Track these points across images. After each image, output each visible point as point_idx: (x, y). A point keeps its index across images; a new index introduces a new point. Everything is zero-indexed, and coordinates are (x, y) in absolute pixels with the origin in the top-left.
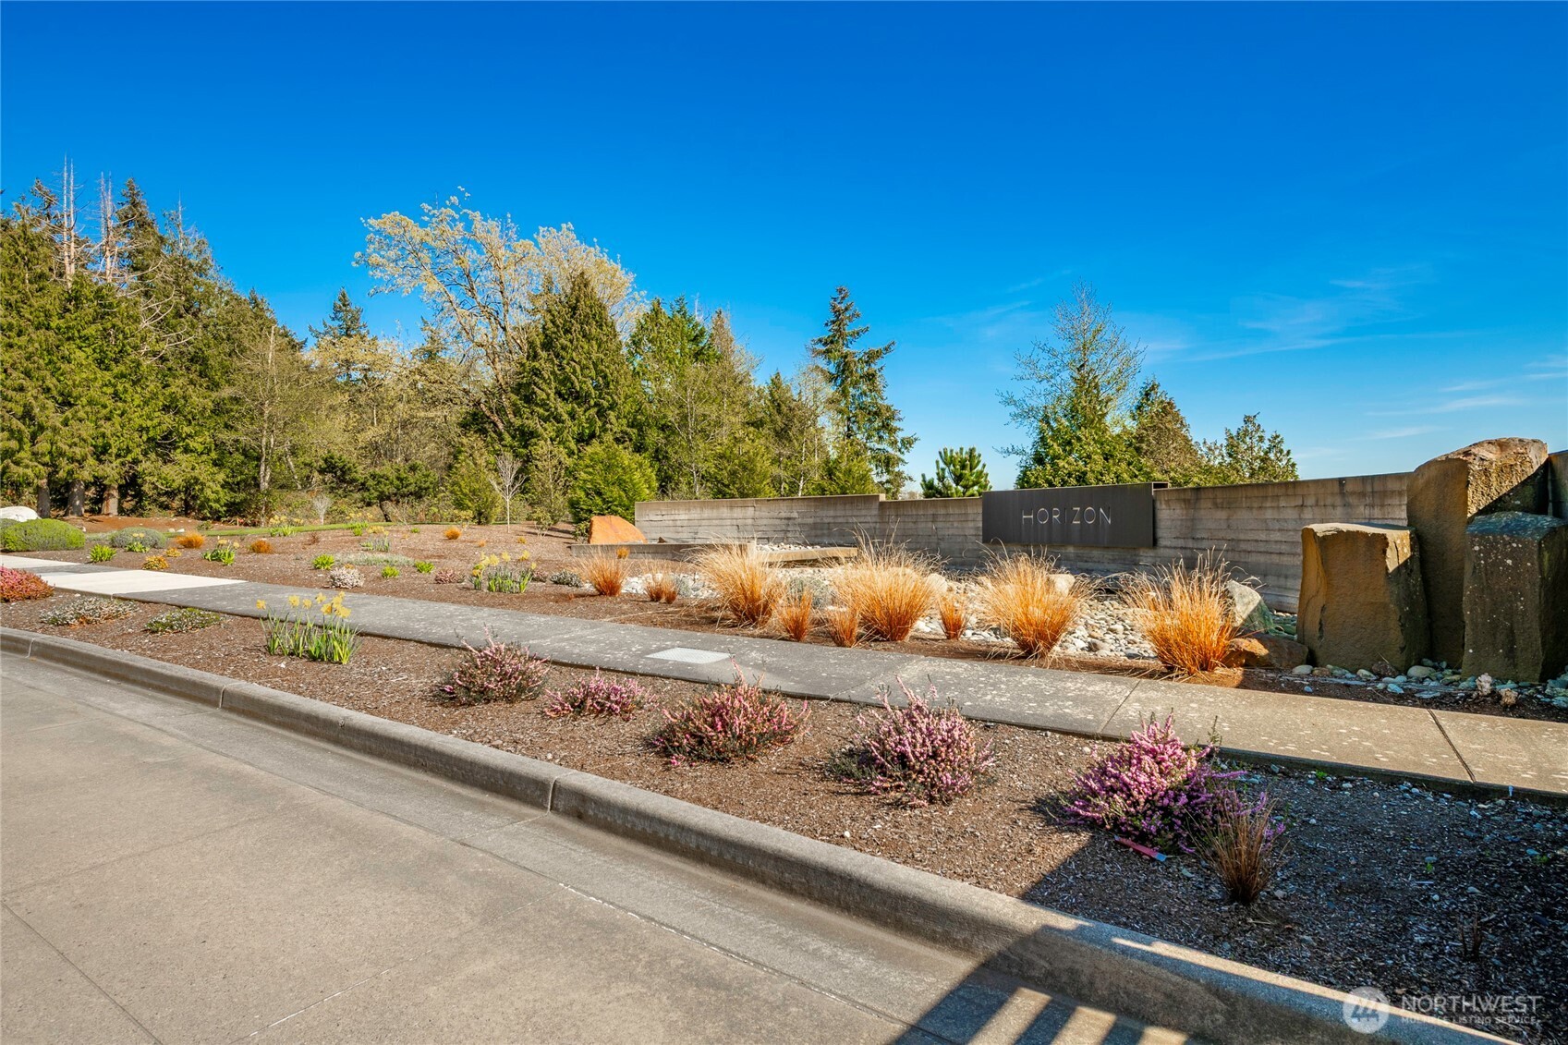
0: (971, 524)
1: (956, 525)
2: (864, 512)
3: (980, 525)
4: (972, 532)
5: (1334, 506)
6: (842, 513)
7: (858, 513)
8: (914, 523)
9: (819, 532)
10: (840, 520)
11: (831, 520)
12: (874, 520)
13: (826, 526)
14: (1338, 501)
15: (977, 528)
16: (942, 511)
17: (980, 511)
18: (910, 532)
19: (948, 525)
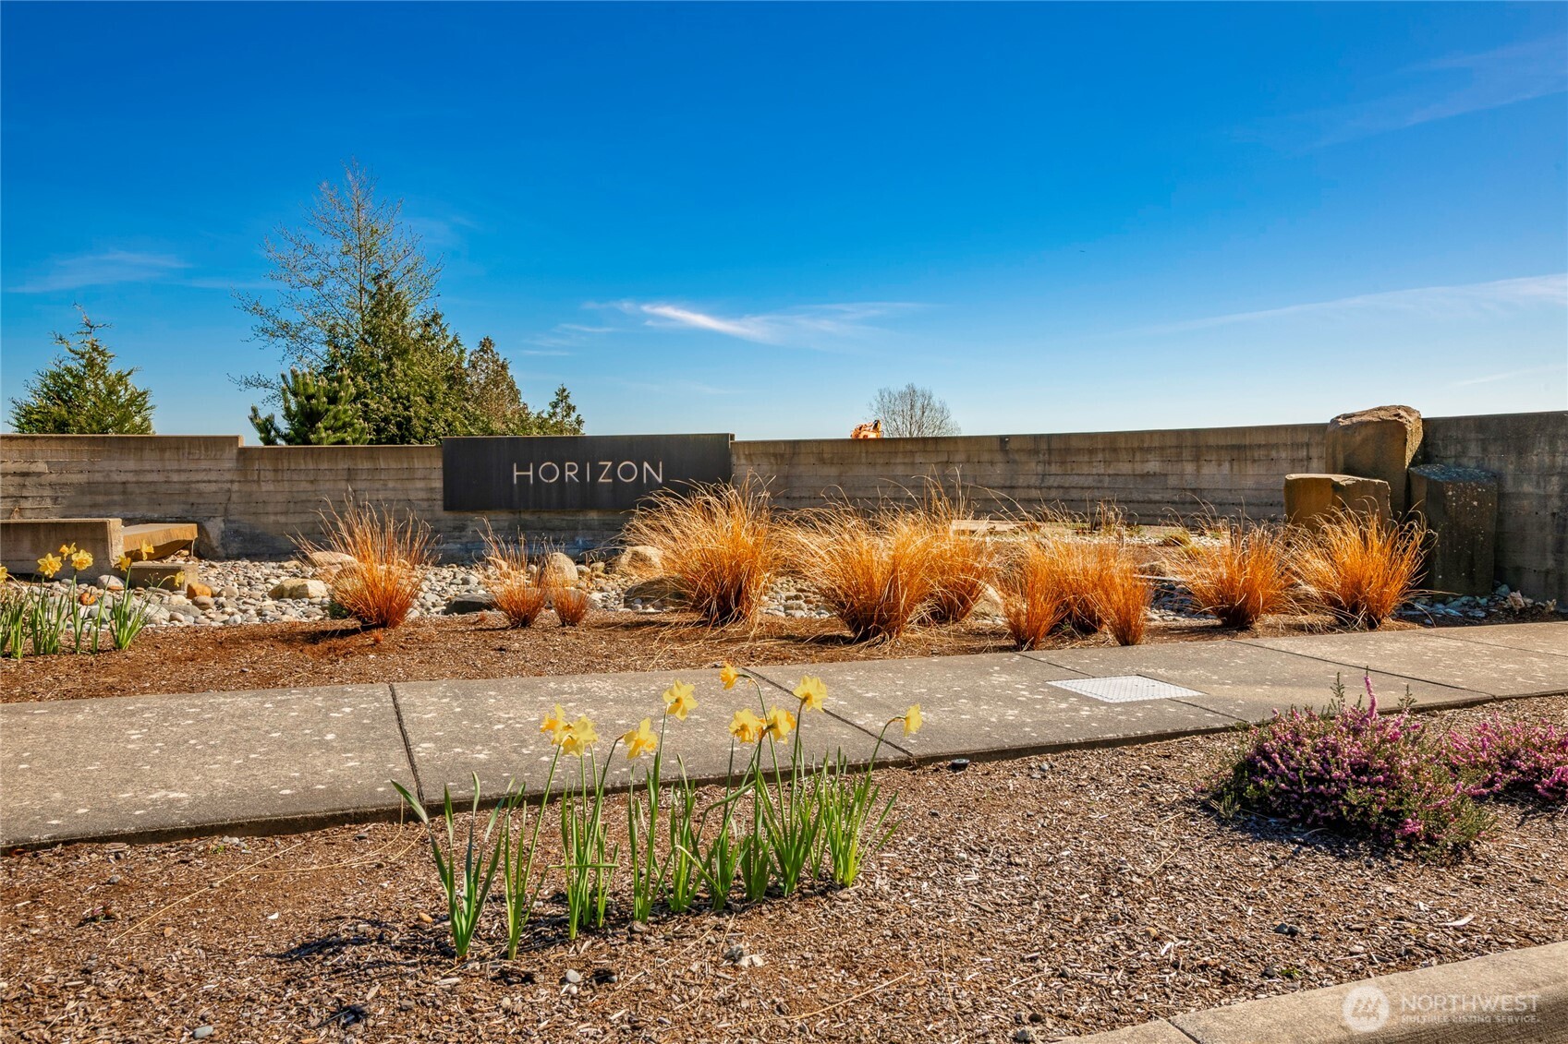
0: (420, 484)
1: (391, 485)
2: (204, 465)
3: (439, 484)
4: (422, 495)
5: (992, 463)
6: (159, 465)
7: (192, 466)
8: (312, 482)
9: (100, 499)
10: (149, 477)
11: (131, 477)
12: (228, 476)
13: (120, 488)
14: (999, 457)
15: (432, 490)
16: (367, 465)
17: (440, 465)
18: (304, 497)
19: (378, 485)
